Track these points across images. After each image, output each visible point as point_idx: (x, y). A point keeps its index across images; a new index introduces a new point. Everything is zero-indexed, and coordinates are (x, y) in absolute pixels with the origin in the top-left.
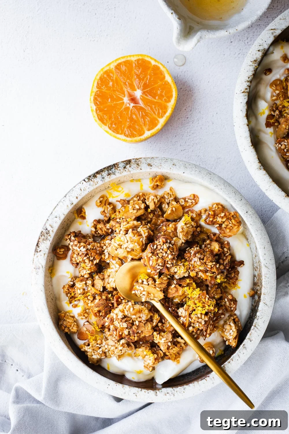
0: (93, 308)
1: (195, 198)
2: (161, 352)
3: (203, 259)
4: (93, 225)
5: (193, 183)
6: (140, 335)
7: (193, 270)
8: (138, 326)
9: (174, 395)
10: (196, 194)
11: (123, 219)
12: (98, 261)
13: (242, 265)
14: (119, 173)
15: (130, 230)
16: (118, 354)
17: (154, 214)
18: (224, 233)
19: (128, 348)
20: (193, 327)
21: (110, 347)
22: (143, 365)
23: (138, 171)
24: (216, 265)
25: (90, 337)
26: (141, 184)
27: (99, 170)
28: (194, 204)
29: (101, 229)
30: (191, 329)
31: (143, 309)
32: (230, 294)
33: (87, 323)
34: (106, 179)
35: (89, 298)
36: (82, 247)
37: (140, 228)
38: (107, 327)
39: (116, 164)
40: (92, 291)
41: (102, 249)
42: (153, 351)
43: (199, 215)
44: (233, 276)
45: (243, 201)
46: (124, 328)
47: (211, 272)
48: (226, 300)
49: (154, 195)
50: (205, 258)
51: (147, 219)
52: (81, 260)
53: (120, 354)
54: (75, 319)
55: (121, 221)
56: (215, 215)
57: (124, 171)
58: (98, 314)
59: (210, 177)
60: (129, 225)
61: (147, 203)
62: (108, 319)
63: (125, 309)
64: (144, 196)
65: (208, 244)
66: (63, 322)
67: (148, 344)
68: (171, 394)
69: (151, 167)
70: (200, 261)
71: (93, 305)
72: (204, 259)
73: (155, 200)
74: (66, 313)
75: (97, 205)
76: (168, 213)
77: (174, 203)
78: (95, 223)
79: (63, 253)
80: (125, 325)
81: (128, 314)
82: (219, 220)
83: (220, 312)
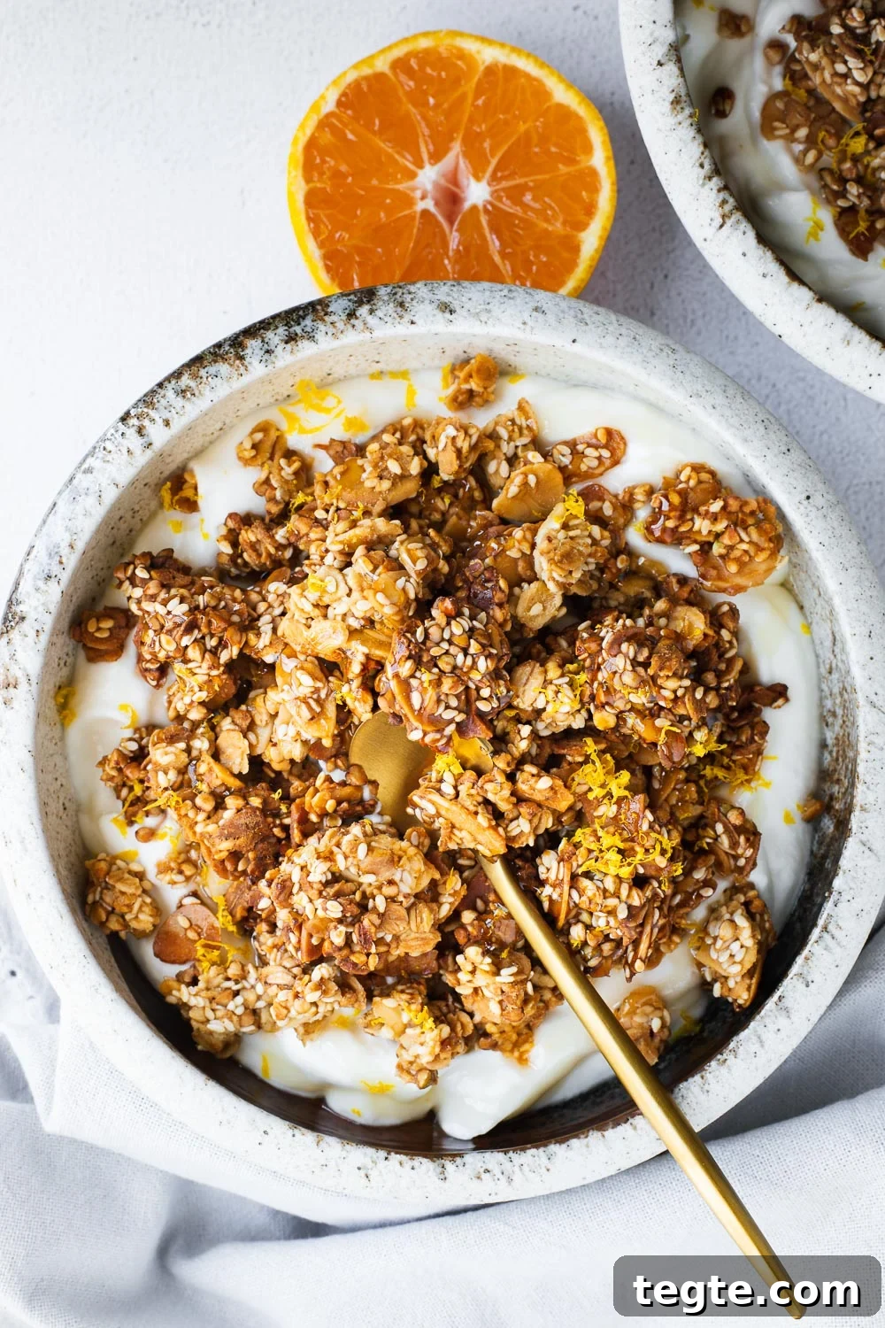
0: (211, 841)
1: (612, 442)
2: (465, 1018)
3: (646, 665)
4: (224, 531)
5: (605, 387)
6: (388, 951)
7: (607, 703)
8: (383, 915)
9: (510, 1180)
10: (614, 425)
11: (338, 509)
12: (235, 651)
13: (780, 702)
14: (330, 334)
15: (360, 551)
16: (304, 1021)
17: (456, 496)
18: (720, 578)
19: (339, 997)
20: (588, 927)
21: (273, 990)
22: (396, 1061)
23: (403, 329)
24: (694, 690)
25: (200, 951)
26: (410, 386)
27: (255, 324)
28: (608, 463)
29: (254, 546)
30: (577, 933)
31: (405, 852)
32: (733, 807)
33: (192, 900)
34: (279, 357)
35: (198, 801)
36: (177, 600)
37: (396, 545)
38: (264, 916)
39: (320, 302)
40: (214, 776)
41: (252, 612)
42: (438, 1013)
43: (626, 506)
44: (744, 739)
45: (796, 455)
46: (331, 920)
47: (675, 715)
48: (720, 828)
49: (458, 426)
50: (654, 661)
51: (427, 513)
52: (171, 647)
53: (309, 1017)
54: (146, 885)
55: (329, 519)
56: (687, 508)
57: (349, 326)
58: (229, 866)
59: (672, 363)
60: (357, 531)
61: (431, 453)
62: (269, 886)
63: (335, 849)
64: (420, 431)
65: (660, 616)
66: (101, 893)
67: (419, 983)
68: (499, 1175)
69: (451, 317)
70: (634, 670)
71: (212, 828)
72: (650, 663)
73: (459, 443)
74: (112, 860)
75: (240, 458)
76: (510, 495)
77: (534, 457)
78: (231, 524)
79: (110, 636)
80: (335, 910)
81: (347, 869)
82: (702, 526)
83: (699, 875)
